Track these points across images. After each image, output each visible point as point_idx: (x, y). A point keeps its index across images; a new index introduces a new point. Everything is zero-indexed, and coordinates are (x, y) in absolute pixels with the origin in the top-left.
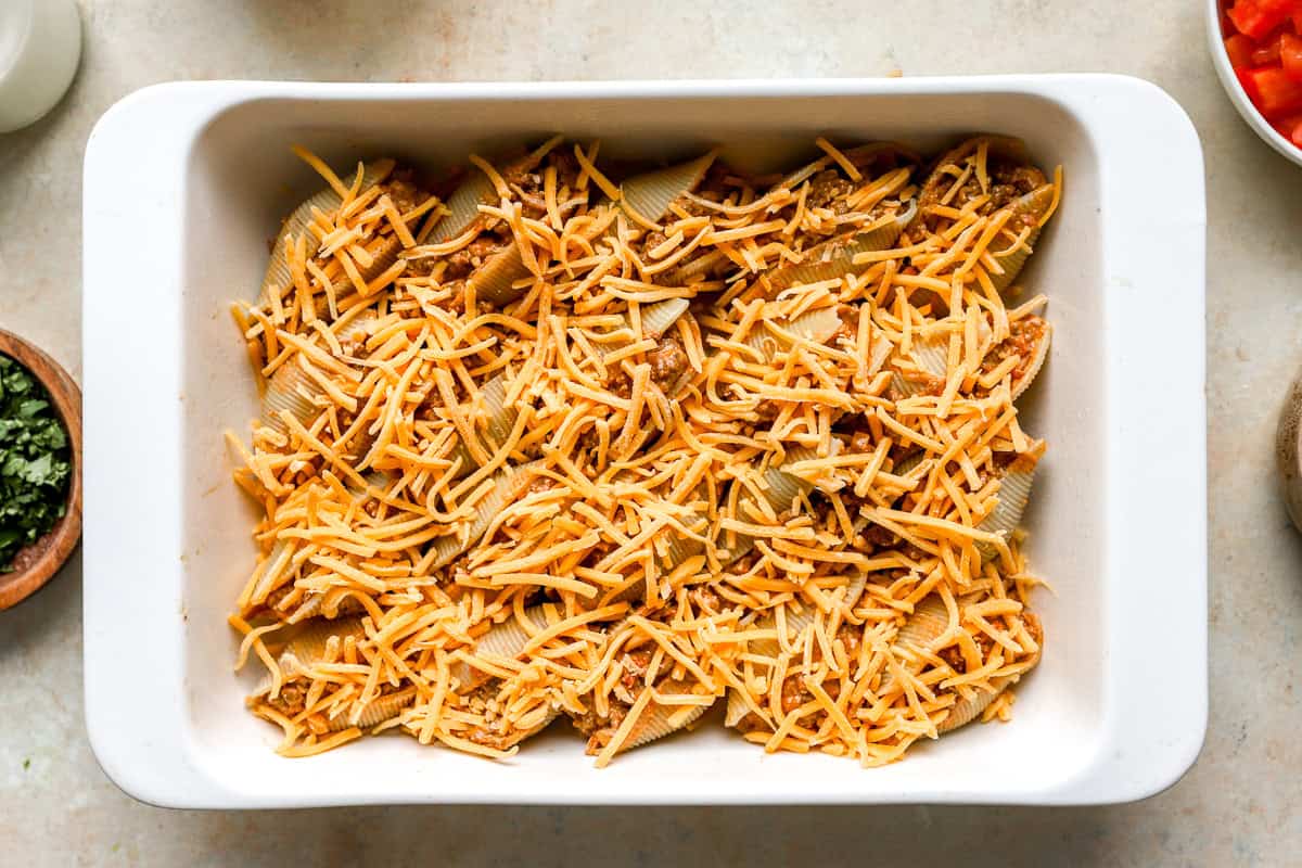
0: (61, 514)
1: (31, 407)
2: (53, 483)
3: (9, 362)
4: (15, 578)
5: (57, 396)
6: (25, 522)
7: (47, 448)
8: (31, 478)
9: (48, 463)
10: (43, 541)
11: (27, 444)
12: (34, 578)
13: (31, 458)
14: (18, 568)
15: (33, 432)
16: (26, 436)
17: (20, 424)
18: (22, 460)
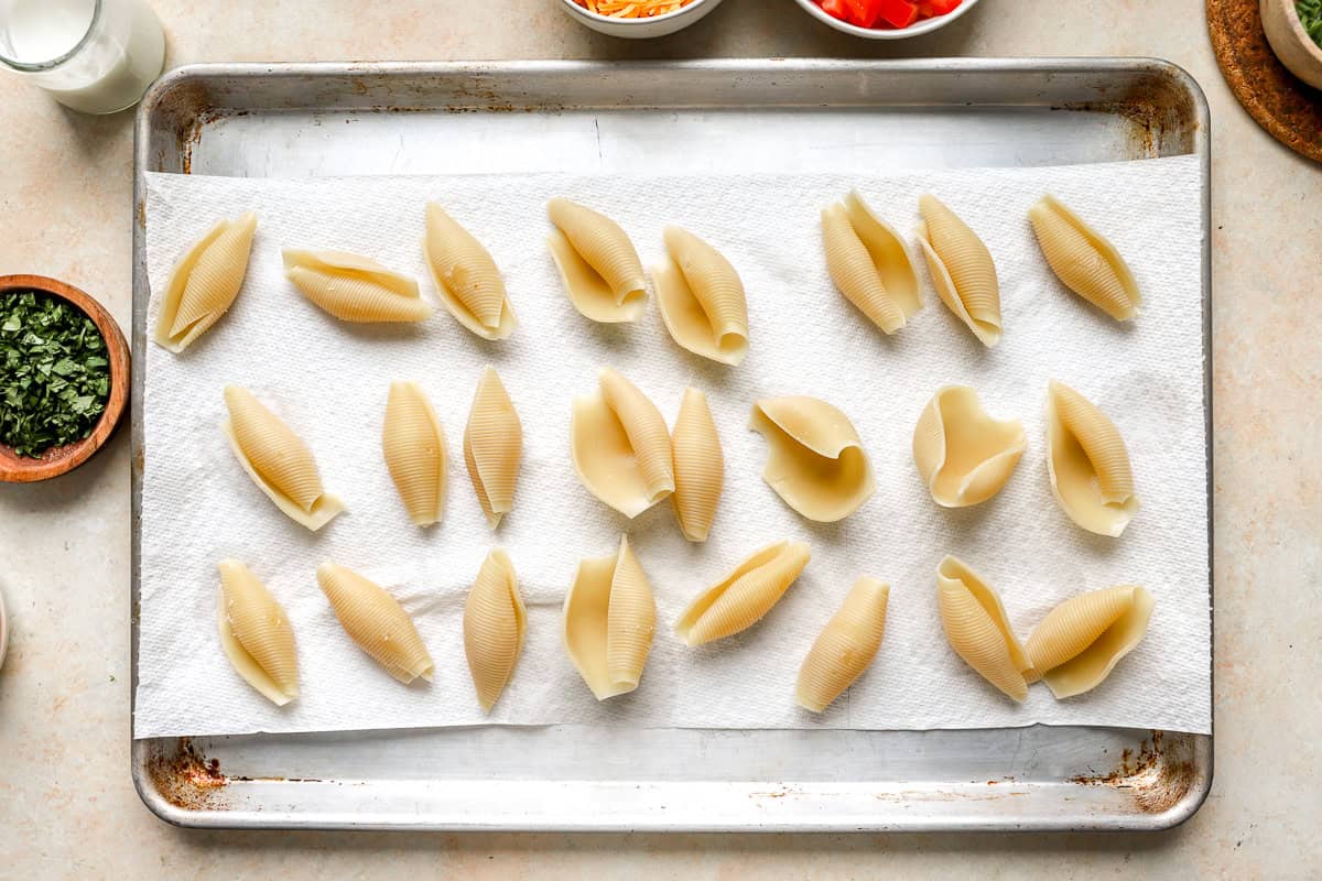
0: (85, 436)
1: (94, 361)
2: (87, 415)
3: (94, 328)
4: (39, 464)
5: (113, 363)
6: (60, 431)
7: (95, 392)
8: (75, 407)
9: (90, 402)
10: (67, 448)
11: (83, 383)
12: (50, 470)
13: (81, 395)
14: (44, 458)
15: (89, 378)
16: (84, 378)
17: (83, 369)
18: (75, 392)
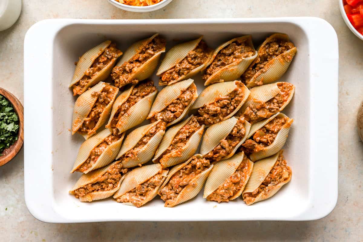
0: (16, 139)
1: (8, 109)
2: (14, 131)
3: (2, 97)
4: (3, 157)
5: (15, 106)
6: (6, 142)
7: (13, 121)
8: (8, 129)
9: (13, 125)
10: (11, 147)
11: (7, 120)
12: (9, 157)
13: (8, 124)
14: (4, 154)
15: (8, 116)
17: (5, 114)
18: (5, 124)
